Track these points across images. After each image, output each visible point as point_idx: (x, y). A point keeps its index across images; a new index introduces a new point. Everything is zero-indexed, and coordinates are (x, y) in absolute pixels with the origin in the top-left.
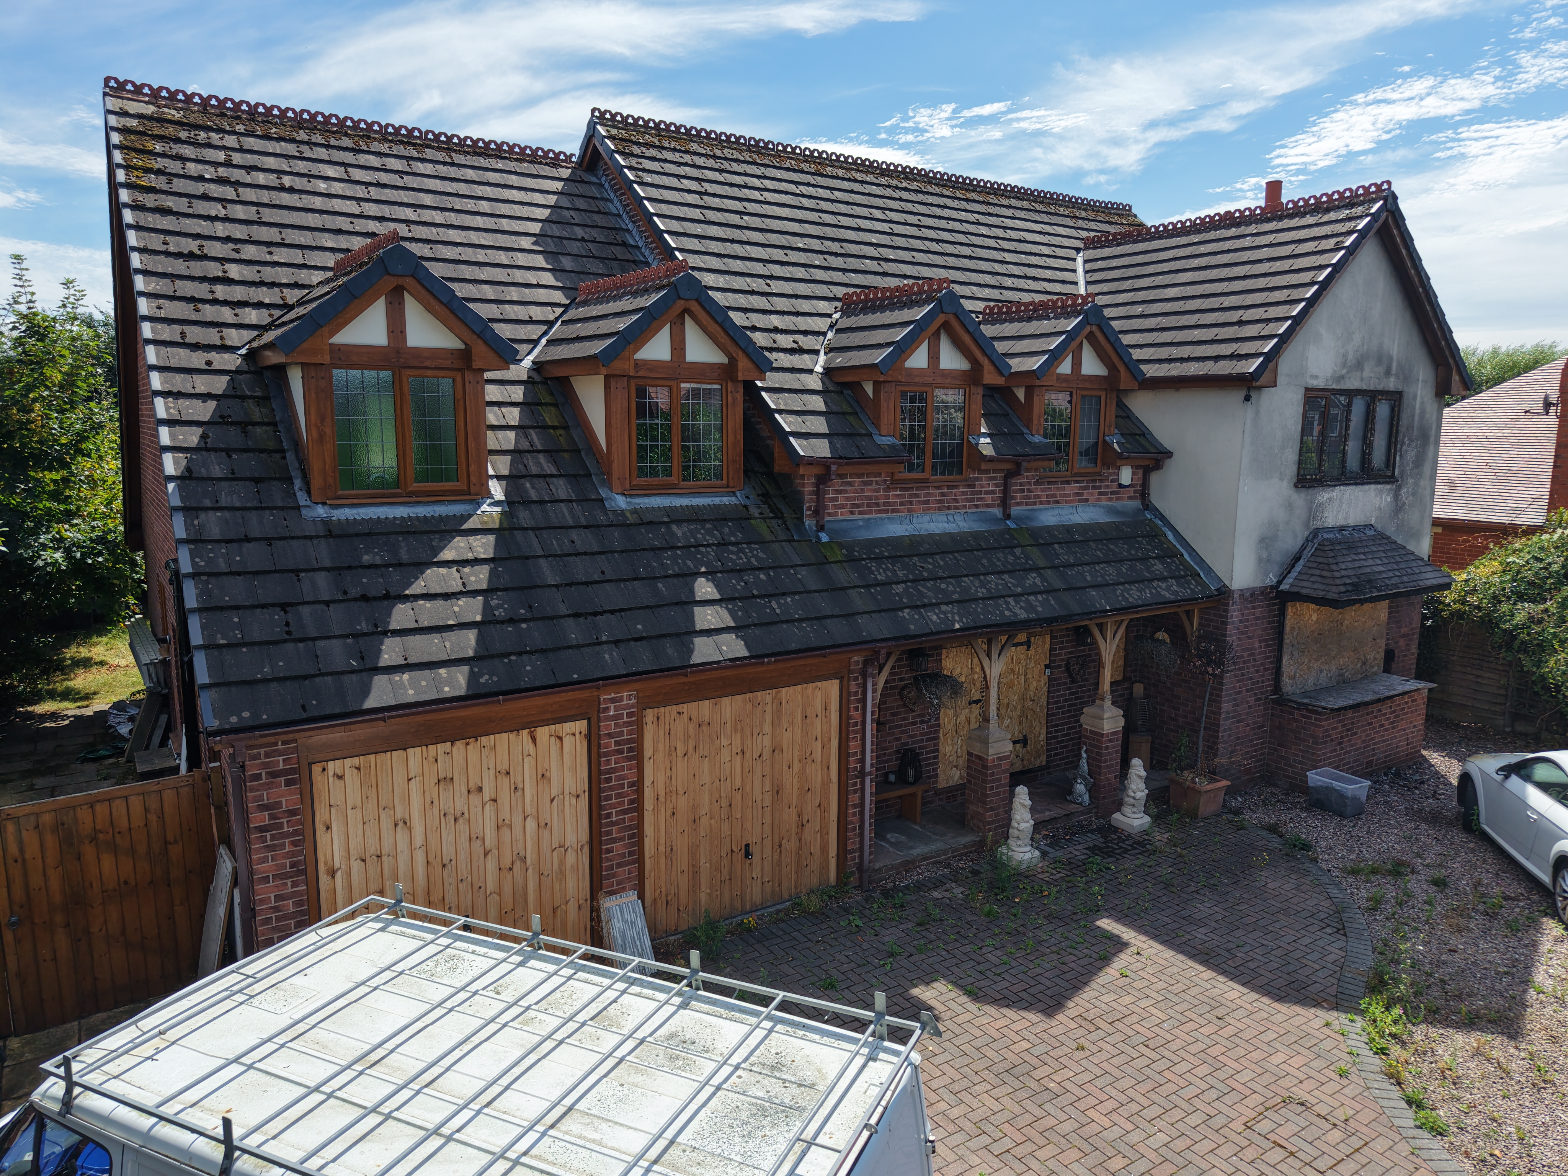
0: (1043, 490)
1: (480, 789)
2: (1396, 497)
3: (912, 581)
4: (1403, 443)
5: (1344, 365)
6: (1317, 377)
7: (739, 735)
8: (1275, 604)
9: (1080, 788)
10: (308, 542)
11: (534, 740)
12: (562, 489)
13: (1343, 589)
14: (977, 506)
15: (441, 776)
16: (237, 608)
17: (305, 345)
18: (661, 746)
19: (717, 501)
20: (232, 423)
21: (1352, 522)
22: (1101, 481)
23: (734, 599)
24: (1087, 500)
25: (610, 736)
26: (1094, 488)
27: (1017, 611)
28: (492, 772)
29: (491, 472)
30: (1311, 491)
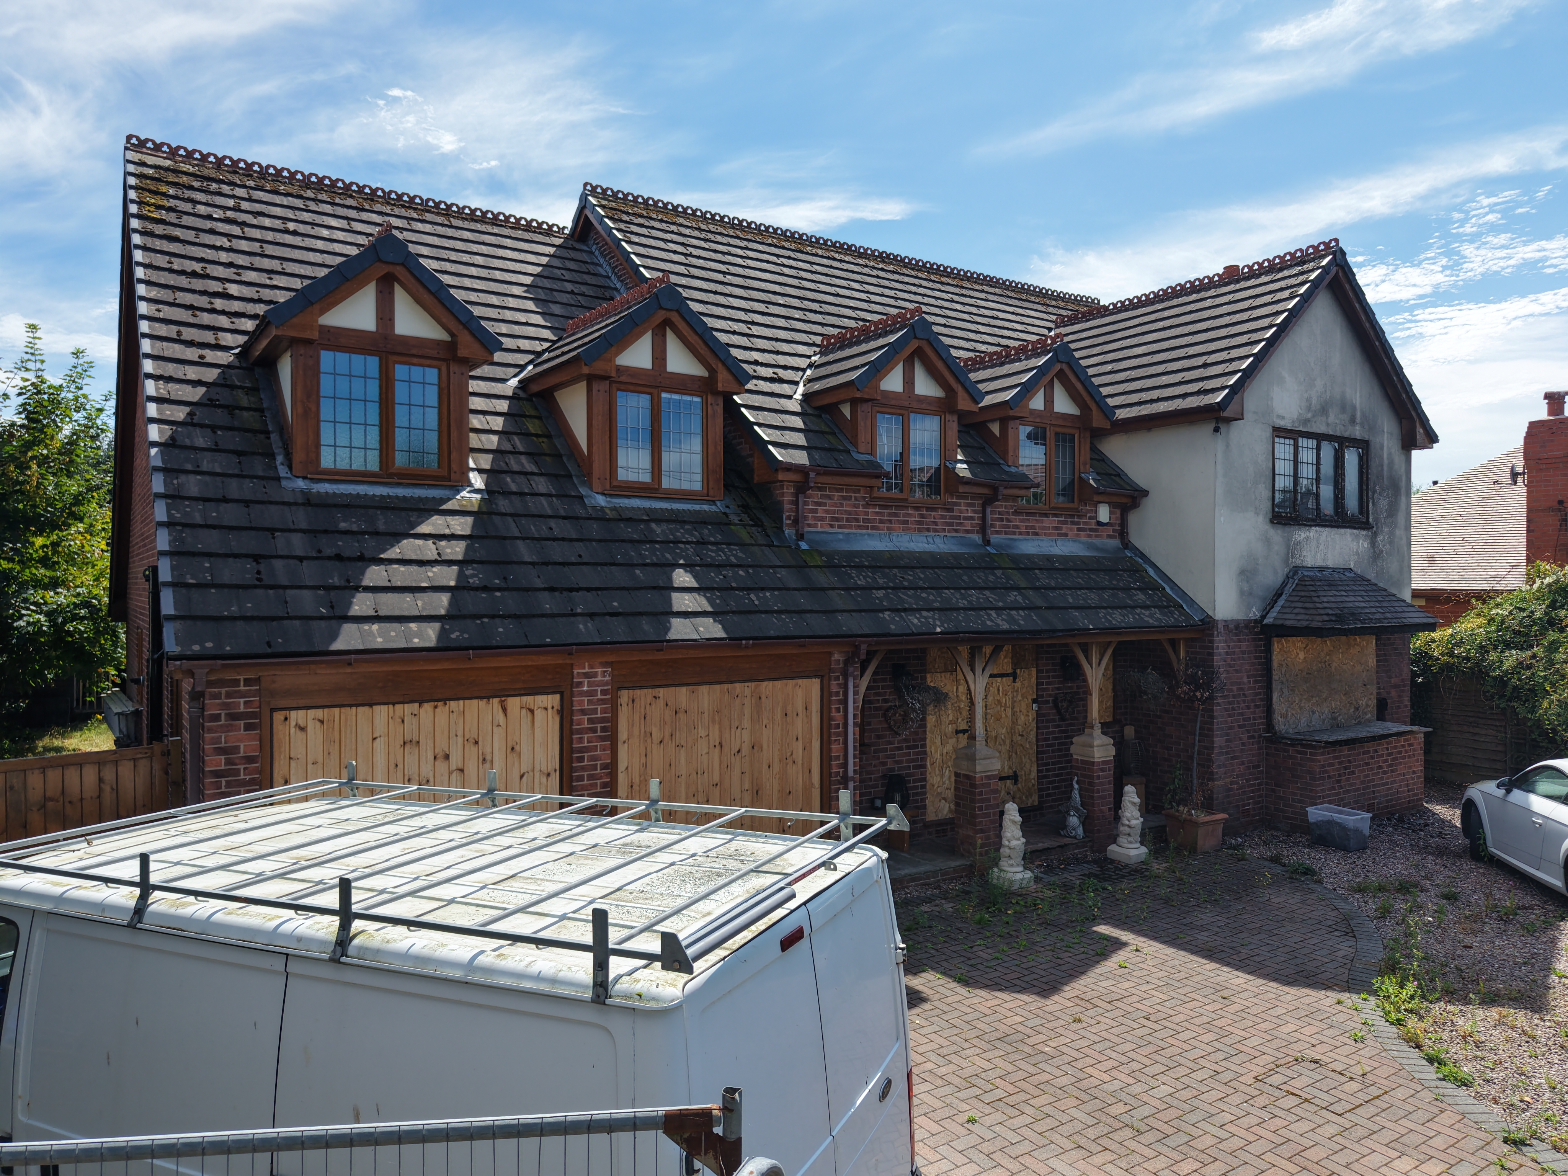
0: (1022, 521)
1: (447, 757)
2: (1373, 544)
3: (893, 588)
4: (1374, 492)
5: (1309, 408)
6: (1283, 418)
7: (717, 726)
8: (1260, 640)
9: (1074, 820)
10: (286, 508)
11: (505, 710)
12: (542, 485)
13: (1326, 618)
14: (956, 531)
15: (408, 738)
16: (209, 555)
17: (295, 320)
18: (636, 731)
19: (697, 507)
20: (220, 406)
21: (1330, 564)
22: (1079, 517)
23: (713, 589)
24: (1066, 535)
25: (583, 712)
26: (1073, 523)
27: (999, 622)
28: (460, 740)
29: (472, 464)
30: (1287, 528)
